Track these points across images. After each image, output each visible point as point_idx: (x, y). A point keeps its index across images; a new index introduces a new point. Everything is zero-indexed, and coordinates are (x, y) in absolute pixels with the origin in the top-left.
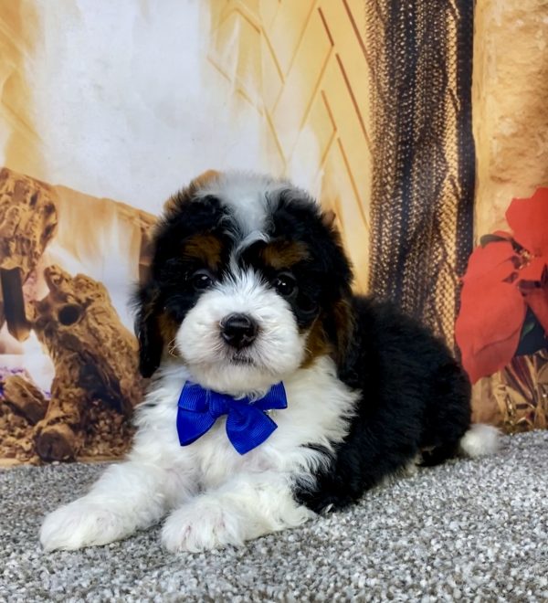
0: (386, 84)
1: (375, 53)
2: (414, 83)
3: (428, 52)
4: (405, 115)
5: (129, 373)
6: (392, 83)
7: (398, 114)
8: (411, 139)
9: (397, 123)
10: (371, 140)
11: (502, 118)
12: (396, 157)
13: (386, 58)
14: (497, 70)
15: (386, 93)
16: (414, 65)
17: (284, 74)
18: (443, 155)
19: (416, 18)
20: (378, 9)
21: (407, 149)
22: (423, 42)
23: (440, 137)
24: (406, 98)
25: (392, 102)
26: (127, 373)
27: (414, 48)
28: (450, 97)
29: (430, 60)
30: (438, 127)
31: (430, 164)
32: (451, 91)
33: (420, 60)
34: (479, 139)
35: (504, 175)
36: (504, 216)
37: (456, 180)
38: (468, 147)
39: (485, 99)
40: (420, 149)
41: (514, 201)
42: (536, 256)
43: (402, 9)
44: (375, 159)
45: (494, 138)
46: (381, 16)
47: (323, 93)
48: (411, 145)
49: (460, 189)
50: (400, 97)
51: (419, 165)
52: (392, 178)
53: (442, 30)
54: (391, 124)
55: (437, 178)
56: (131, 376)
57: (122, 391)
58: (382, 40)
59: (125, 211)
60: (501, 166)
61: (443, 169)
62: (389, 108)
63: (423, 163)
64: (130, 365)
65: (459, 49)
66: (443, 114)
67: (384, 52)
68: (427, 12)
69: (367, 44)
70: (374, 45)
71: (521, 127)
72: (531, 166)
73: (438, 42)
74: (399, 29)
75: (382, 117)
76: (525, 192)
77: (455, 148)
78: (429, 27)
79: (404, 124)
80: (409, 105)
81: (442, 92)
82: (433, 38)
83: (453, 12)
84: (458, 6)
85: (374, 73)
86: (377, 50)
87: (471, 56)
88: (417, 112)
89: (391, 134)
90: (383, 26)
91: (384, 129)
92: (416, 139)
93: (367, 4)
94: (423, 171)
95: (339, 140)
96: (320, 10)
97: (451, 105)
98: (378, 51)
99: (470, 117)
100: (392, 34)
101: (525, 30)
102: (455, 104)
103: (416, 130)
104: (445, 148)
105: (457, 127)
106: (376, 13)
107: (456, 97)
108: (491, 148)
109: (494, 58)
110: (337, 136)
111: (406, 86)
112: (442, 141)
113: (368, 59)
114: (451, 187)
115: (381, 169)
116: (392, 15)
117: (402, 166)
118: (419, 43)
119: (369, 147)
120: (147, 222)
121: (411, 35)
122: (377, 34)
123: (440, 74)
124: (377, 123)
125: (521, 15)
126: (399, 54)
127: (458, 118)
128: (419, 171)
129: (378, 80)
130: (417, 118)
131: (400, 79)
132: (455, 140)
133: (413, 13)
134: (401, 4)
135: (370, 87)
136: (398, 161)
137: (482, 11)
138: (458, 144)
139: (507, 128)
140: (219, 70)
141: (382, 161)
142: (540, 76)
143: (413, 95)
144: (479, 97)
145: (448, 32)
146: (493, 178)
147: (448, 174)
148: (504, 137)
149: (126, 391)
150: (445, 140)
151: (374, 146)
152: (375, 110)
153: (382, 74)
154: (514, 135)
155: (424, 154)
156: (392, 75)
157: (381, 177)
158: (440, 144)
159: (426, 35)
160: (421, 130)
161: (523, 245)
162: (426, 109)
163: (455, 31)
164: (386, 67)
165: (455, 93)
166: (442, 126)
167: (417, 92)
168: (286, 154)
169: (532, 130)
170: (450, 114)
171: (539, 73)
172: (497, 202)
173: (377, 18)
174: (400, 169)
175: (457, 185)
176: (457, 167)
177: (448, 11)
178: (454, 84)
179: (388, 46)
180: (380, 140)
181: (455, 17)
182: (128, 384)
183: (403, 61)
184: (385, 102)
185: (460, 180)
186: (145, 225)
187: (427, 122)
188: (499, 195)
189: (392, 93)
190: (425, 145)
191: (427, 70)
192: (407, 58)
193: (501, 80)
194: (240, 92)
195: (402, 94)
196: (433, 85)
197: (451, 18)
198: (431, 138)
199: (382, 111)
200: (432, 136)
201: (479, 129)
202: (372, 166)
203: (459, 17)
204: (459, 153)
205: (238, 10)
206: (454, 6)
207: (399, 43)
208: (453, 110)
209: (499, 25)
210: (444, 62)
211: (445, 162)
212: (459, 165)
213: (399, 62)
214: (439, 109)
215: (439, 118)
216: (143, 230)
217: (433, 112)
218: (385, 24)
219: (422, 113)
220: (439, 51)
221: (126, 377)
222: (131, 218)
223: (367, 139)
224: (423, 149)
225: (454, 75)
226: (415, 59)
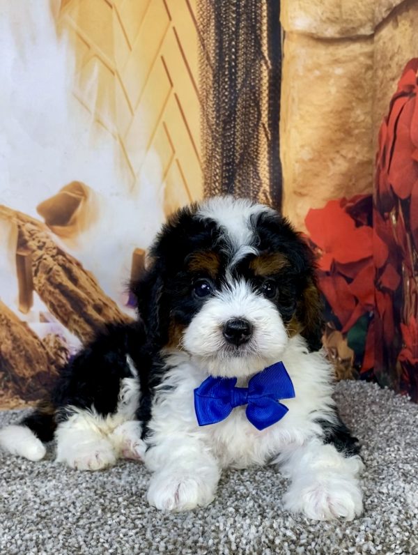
0: (213, 118)
1: (205, 94)
2: (234, 118)
3: (246, 94)
4: (228, 143)
5: (8, 339)
6: (218, 118)
7: (223, 142)
8: (233, 162)
9: (222, 148)
10: (202, 161)
11: (302, 146)
12: (222, 175)
13: (214, 98)
14: (299, 109)
15: (213, 125)
16: (235, 104)
17: (133, 108)
18: (258, 173)
19: (237, 67)
20: (208, 58)
21: (230, 169)
22: (243, 86)
23: (255, 160)
24: (228, 129)
25: (218, 132)
26: (6, 340)
27: (235, 91)
28: (263, 129)
29: (248, 101)
30: (254, 152)
31: (248, 180)
32: (264, 125)
33: (239, 100)
34: (285, 162)
35: (304, 191)
36: (303, 221)
37: (268, 194)
38: (277, 168)
39: (289, 131)
40: (240, 169)
41: (311, 211)
42: (327, 252)
43: (227, 59)
44: (205, 176)
45: (297, 162)
46: (210, 65)
47: (164, 125)
48: (232, 166)
49: (271, 201)
50: (224, 129)
51: (239, 182)
52: (219, 190)
53: (257, 77)
54: (217, 149)
55: (253, 192)
56: (9, 342)
57: (3, 354)
58: (211, 83)
59: (4, 212)
60: (301, 184)
61: (258, 184)
62: (215, 136)
63: (243, 179)
64: (9, 334)
65: (270, 92)
66: (257, 142)
67: (212, 92)
68: (246, 62)
69: (199, 86)
70: (205, 87)
71: (316, 154)
72: (323, 184)
73: (254, 87)
74: (224, 75)
75: (210, 143)
76: (319, 204)
77: (267, 168)
78: (247, 73)
79: (227, 149)
80: (231, 134)
81: (257, 126)
82: (250, 83)
83: (266, 63)
84: (270, 58)
85: (204, 109)
86: (206, 91)
87: (279, 98)
88: (238, 141)
89: (218, 157)
90: (211, 72)
91: (212, 153)
92: (237, 161)
93: (200, 54)
94: (243, 186)
95: (177, 161)
96: (162, 58)
97: (264, 136)
98: (208, 92)
99: (278, 145)
100: (219, 78)
101: (321, 78)
102: (266, 135)
103: (237, 154)
104: (259, 169)
105: (269, 152)
106: (206, 62)
107: (267, 129)
108: (294, 170)
109: (297, 100)
110: (175, 157)
111: (229, 120)
112: (257, 163)
113: (199, 98)
114: (264, 198)
115: (211, 183)
116: (219, 63)
117: (227, 182)
118: (239, 86)
119: (201, 167)
120: (22, 220)
121: (233, 80)
122: (207, 78)
123: (255, 111)
124: (206, 148)
125: (318, 66)
126: (224, 95)
127: (269, 146)
128: (240, 186)
129: (207, 115)
130: (237, 145)
131: (224, 114)
132: (267, 162)
133: (235, 63)
134: (226, 55)
135: (201, 120)
136: (223, 178)
137: (288, 63)
138: (269, 166)
139: (306, 154)
140: (82, 103)
141: (211, 177)
142: (332, 115)
143: (234, 127)
144: (285, 130)
145: (261, 79)
146: (295, 193)
147: (262, 189)
148: (303, 161)
149: (6, 354)
150: (259, 162)
151: (204, 166)
152: (205, 138)
153: (210, 110)
154: (311, 160)
155: (243, 172)
156: (218, 111)
157: (210, 190)
158: (255, 165)
159: (245, 80)
160: (241, 155)
161: (317, 244)
162: (245, 138)
163: (267, 78)
164: (213, 104)
165: (266, 126)
166: (257, 152)
167: (238, 124)
168: (136, 171)
169: (324, 156)
170: (263, 143)
171: (331, 112)
172: (299, 211)
173: (207, 65)
174: (225, 184)
175: (269, 197)
176: (268, 183)
177: (262, 62)
178: (266, 119)
179: (215, 88)
180: (209, 161)
181: (268, 67)
182: (7, 348)
183: (226, 100)
184: (212, 132)
185: (271, 193)
186: (21, 223)
187: (246, 148)
188: (299, 205)
189: (218, 125)
190: (244, 166)
191: (245, 108)
192: (230, 98)
193: (302, 117)
194: (98, 121)
195: (225, 126)
196: (250, 120)
197: (264, 67)
198: (249, 160)
199: (210, 139)
200: (250, 159)
201: (285, 154)
202: (203, 181)
203: (270, 67)
204: (270, 173)
205: (96, 56)
206: (267, 58)
207: (224, 86)
208: (265, 140)
209: (301, 74)
210: (259, 102)
211: (259, 179)
212: (270, 182)
213: (224, 101)
214: (254, 138)
215: (254, 145)
216: (19, 227)
217: (250, 140)
218: (213, 70)
219: (241, 141)
220: (254, 93)
221: (6, 343)
222: (10, 218)
223: (199, 160)
224: (242, 169)
225: (266, 112)
226: (236, 99)
